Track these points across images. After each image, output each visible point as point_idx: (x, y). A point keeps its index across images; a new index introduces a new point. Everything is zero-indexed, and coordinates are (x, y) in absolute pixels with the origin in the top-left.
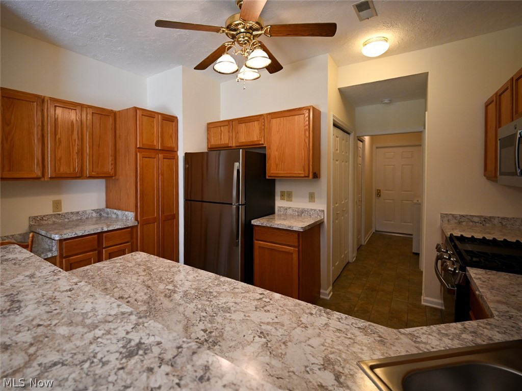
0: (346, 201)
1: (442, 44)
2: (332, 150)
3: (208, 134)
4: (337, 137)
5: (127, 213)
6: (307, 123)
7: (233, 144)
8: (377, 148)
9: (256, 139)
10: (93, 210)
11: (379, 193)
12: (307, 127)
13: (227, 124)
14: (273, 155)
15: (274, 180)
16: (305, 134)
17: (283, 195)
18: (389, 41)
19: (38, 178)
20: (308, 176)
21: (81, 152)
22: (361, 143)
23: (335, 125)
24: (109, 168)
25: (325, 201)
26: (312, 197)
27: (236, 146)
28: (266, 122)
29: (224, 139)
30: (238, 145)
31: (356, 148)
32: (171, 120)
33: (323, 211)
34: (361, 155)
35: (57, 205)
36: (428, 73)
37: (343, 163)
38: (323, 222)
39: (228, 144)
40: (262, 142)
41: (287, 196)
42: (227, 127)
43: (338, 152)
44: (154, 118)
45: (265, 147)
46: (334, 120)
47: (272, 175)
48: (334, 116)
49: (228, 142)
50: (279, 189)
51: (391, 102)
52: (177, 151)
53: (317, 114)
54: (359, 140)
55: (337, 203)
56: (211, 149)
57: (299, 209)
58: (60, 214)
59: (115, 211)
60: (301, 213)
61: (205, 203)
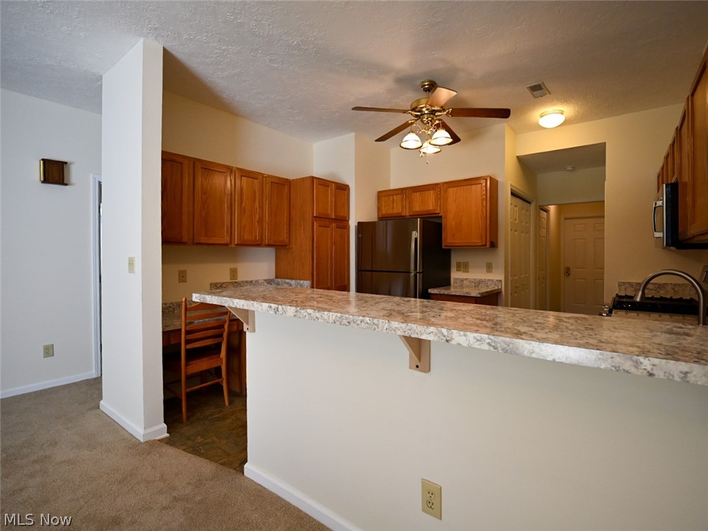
0: (527, 275)
1: (618, 115)
2: (509, 220)
3: (379, 202)
4: (516, 206)
5: (302, 282)
6: (484, 192)
7: (407, 213)
8: (565, 219)
9: (431, 208)
10: (264, 280)
11: (568, 272)
12: (484, 197)
13: (400, 192)
14: (449, 223)
15: (450, 249)
16: (482, 203)
17: (459, 268)
18: (565, 114)
19: (226, 245)
20: (485, 245)
21: (261, 221)
22: (545, 213)
23: (513, 194)
24: (284, 237)
25: (503, 270)
26: (489, 268)
27: (411, 216)
28: (442, 191)
29: (397, 208)
30: (411, 214)
31: (538, 218)
32: (343, 189)
33: (501, 281)
34: (545, 226)
35: (234, 273)
36: (605, 143)
37: (523, 235)
38: (501, 292)
39: (401, 213)
40: (438, 211)
41: (463, 267)
42: (400, 196)
43: (517, 221)
44: (328, 186)
45: (441, 217)
46: (511, 189)
47: (449, 244)
48: (511, 185)
49: (400, 211)
50: (454, 260)
51: (574, 169)
52: (348, 221)
53: (494, 183)
54: (541, 209)
55: (516, 276)
56: (382, 218)
57: (475, 279)
58: (236, 282)
59: (288, 281)
60: (478, 283)
61: (375, 273)
